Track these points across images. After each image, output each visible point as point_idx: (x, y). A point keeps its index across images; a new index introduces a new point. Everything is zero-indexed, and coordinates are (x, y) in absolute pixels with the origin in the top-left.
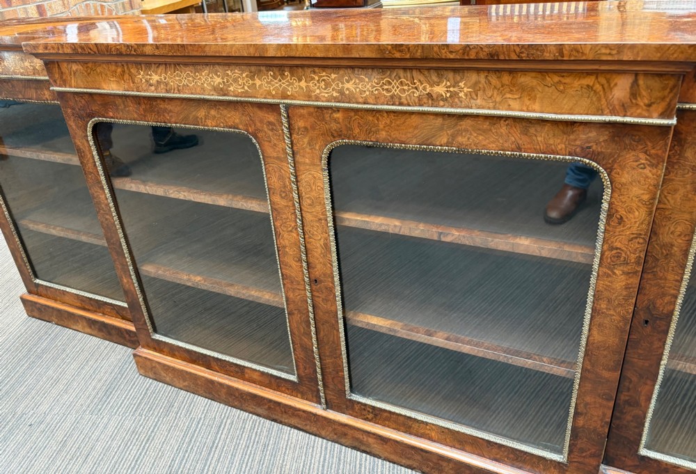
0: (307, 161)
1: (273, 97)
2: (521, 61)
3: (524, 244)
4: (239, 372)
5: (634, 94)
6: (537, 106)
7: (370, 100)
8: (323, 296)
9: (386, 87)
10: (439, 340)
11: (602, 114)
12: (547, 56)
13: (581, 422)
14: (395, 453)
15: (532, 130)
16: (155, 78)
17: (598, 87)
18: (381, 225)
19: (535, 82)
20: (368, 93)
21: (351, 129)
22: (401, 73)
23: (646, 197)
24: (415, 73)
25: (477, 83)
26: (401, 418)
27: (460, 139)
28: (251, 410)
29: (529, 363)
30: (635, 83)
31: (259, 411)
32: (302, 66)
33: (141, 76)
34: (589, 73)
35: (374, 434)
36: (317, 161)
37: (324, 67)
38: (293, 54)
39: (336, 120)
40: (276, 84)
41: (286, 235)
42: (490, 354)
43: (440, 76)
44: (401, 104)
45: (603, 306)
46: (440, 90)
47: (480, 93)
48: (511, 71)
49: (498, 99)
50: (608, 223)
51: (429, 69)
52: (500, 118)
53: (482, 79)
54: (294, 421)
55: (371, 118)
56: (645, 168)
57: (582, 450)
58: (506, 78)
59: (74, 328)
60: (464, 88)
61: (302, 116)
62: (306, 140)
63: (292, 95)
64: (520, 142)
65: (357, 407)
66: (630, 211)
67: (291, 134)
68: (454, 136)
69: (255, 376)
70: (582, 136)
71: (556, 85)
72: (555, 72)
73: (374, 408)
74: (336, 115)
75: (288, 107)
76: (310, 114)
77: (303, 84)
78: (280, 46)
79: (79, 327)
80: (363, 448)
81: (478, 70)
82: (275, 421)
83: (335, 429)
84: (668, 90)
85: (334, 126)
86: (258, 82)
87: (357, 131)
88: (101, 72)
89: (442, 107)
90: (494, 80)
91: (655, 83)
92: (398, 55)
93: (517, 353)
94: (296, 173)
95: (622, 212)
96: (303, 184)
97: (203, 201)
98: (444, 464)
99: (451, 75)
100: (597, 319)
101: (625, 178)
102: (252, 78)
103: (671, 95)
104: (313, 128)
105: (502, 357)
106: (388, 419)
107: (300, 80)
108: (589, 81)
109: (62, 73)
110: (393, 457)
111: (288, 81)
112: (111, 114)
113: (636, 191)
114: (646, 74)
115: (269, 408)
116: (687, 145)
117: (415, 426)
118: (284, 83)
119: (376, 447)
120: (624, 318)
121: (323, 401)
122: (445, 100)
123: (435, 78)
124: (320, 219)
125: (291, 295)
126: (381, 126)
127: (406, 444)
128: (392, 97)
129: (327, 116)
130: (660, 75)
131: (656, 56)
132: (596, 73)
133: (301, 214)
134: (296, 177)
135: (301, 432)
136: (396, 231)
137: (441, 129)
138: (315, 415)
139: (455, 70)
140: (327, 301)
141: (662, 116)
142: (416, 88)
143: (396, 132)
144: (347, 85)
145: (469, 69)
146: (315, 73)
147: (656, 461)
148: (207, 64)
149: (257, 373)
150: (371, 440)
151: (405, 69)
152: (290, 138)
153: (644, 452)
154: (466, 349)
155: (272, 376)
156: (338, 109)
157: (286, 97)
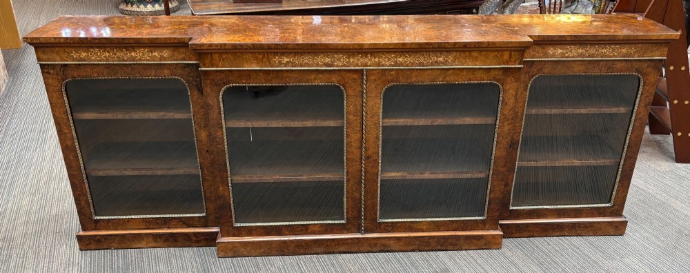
0: (373, 95)
1: (360, 66)
2: (475, 47)
3: (469, 120)
4: (305, 230)
5: (510, 57)
6: (478, 63)
7: (409, 65)
8: (370, 165)
9: (417, 59)
10: (427, 176)
11: (500, 65)
12: (484, 46)
13: (492, 196)
14: (405, 245)
15: (476, 73)
16: (286, 60)
17: (499, 55)
18: (403, 122)
19: (478, 55)
20: (408, 62)
21: (398, 79)
22: (425, 53)
23: (514, 94)
24: (431, 53)
25: (456, 55)
27: (448, 79)
29: (469, 176)
30: (511, 54)
31: (319, 250)
32: (377, 52)
33: (276, 59)
34: (496, 51)
35: (394, 238)
36: (378, 95)
37: (388, 52)
38: (377, 47)
39: (391, 75)
40: (362, 60)
41: (353, 135)
42: (451, 176)
43: (441, 54)
44: (423, 66)
45: (500, 140)
46: (441, 59)
47: (457, 60)
48: (469, 51)
49: (464, 61)
50: (502, 105)
51: (436, 51)
52: (464, 69)
53: (458, 55)
55: (409, 73)
56: (514, 83)
57: (492, 210)
58: (467, 54)
59: (137, 246)
60: (450, 59)
61: (374, 74)
62: (374, 86)
63: (370, 65)
64: (471, 78)
65: (383, 226)
66: (509, 99)
68: (445, 77)
69: (316, 229)
70: (493, 73)
71: (485, 55)
72: (485, 51)
73: (392, 222)
74: (391, 73)
75: (367, 70)
76: (378, 73)
77: (377, 60)
78: (371, 44)
79: (144, 244)
80: (387, 250)
81: (457, 51)
83: (369, 244)
84: (520, 56)
85: (390, 77)
86: (352, 60)
87: (401, 78)
88: (246, 59)
89: (441, 66)
90: (462, 54)
91: (516, 53)
92: (427, 46)
93: (462, 173)
95: (507, 100)
96: (369, 107)
97: (296, 126)
98: (432, 241)
99: (445, 53)
100: (499, 146)
101: (508, 87)
102: (349, 58)
104: (379, 79)
105: (457, 176)
106: (400, 227)
107: (375, 58)
108: (496, 53)
109: (213, 59)
112: (244, 81)
113: (511, 91)
114: (514, 51)
115: (327, 246)
117: (415, 226)
118: (367, 60)
120: (508, 143)
121: (363, 229)
122: (443, 63)
123: (439, 55)
124: (376, 123)
125: (350, 170)
126: (413, 76)
128: (419, 63)
129: (387, 73)
130: (518, 51)
131: (518, 45)
132: (498, 51)
133: (366, 122)
134: (366, 103)
136: (411, 124)
137: (440, 75)
138: (357, 239)
139: (447, 51)
140: (373, 167)
141: (519, 64)
142: (431, 59)
143: (420, 78)
144: (399, 59)
145: (453, 51)
146: (383, 55)
147: (516, 210)
148: (323, 53)
149: (317, 226)
150: (391, 243)
151: (426, 52)
153: (511, 208)
154: (441, 176)
155: (328, 225)
156: (393, 70)
157: (367, 66)
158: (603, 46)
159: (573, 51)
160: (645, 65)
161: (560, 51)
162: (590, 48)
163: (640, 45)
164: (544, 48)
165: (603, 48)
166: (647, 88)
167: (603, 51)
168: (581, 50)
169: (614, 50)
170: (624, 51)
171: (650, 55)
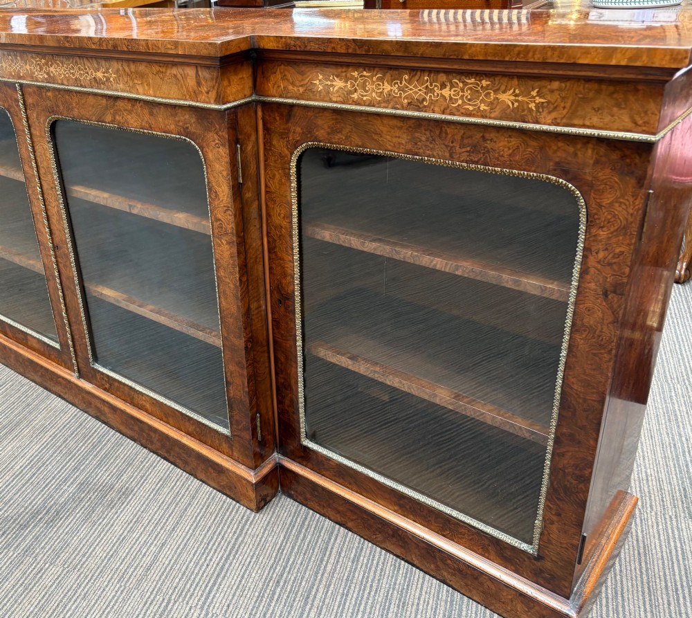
0: (38, 134)
1: (13, 77)
4: (25, 341)
5: (198, 82)
6: (151, 91)
7: (65, 82)
8: (64, 262)
9: (72, 71)
10: (146, 312)
11: (186, 100)
14: (122, 423)
15: (155, 112)
17: (179, 76)
19: (147, 71)
20: (63, 76)
21: (58, 106)
22: (78, 60)
24: (85, 61)
25: (118, 69)
26: (126, 388)
27: (118, 118)
28: (32, 377)
30: (197, 73)
34: (172, 64)
35: (108, 403)
36: (43, 134)
39: (48, 98)
40: (14, 66)
41: (36, 202)
43: (98, 64)
44: (81, 86)
45: (223, 274)
46: (100, 75)
47: (121, 79)
49: (131, 84)
51: (92, 58)
52: (136, 100)
53: (120, 67)
54: (58, 389)
55: (67, 97)
56: (219, 147)
57: (238, 423)
58: (132, 67)
60: (112, 74)
61: (30, 94)
62: (35, 115)
63: (23, 76)
64: (150, 121)
65: (98, 376)
66: (219, 186)
67: (26, 110)
68: (114, 115)
69: (34, 345)
70: (181, 117)
71: (158, 73)
73: (108, 376)
75: (21, 86)
76: (34, 93)
77: (28, 67)
80: (102, 418)
82: (46, 388)
83: (83, 397)
84: (215, 81)
85: (49, 103)
86: (4, 65)
89: (103, 89)
90: (126, 68)
91: (207, 74)
94: (32, 144)
95: (215, 186)
96: (38, 154)
99: (104, 63)
100: (220, 287)
101: (211, 155)
103: (217, 85)
104: (37, 104)
106: (118, 389)
107: (26, 64)
108: (174, 71)
110: (122, 428)
111: (20, 65)
113: (219, 167)
114: (200, 66)
115: (42, 376)
116: (273, 134)
117: (136, 396)
118: (18, 66)
119: (111, 417)
121: (76, 368)
122: (104, 83)
123: (96, 65)
124: (52, 188)
125: (46, 262)
126: (74, 105)
127: (128, 414)
128: (76, 79)
129: (44, 95)
132: (176, 65)
133: (40, 182)
134: (33, 147)
135: (63, 401)
137: (107, 108)
138: (69, 382)
139: (106, 59)
140: (66, 266)
141: (215, 102)
142: (87, 73)
143: (82, 110)
144: (52, 69)
145: (112, 58)
146: (33, 58)
149: (35, 342)
150: (106, 409)
152: (26, 112)
155: (44, 343)
157: (20, 78)
158: (442, 77)
159: (369, 87)
160: (588, 155)
161: (339, 84)
162: (409, 82)
163: (556, 85)
164: (302, 73)
165: (443, 86)
166: (603, 234)
167: (446, 92)
168: (387, 87)
169: (476, 93)
170: (506, 98)
171: (595, 120)
